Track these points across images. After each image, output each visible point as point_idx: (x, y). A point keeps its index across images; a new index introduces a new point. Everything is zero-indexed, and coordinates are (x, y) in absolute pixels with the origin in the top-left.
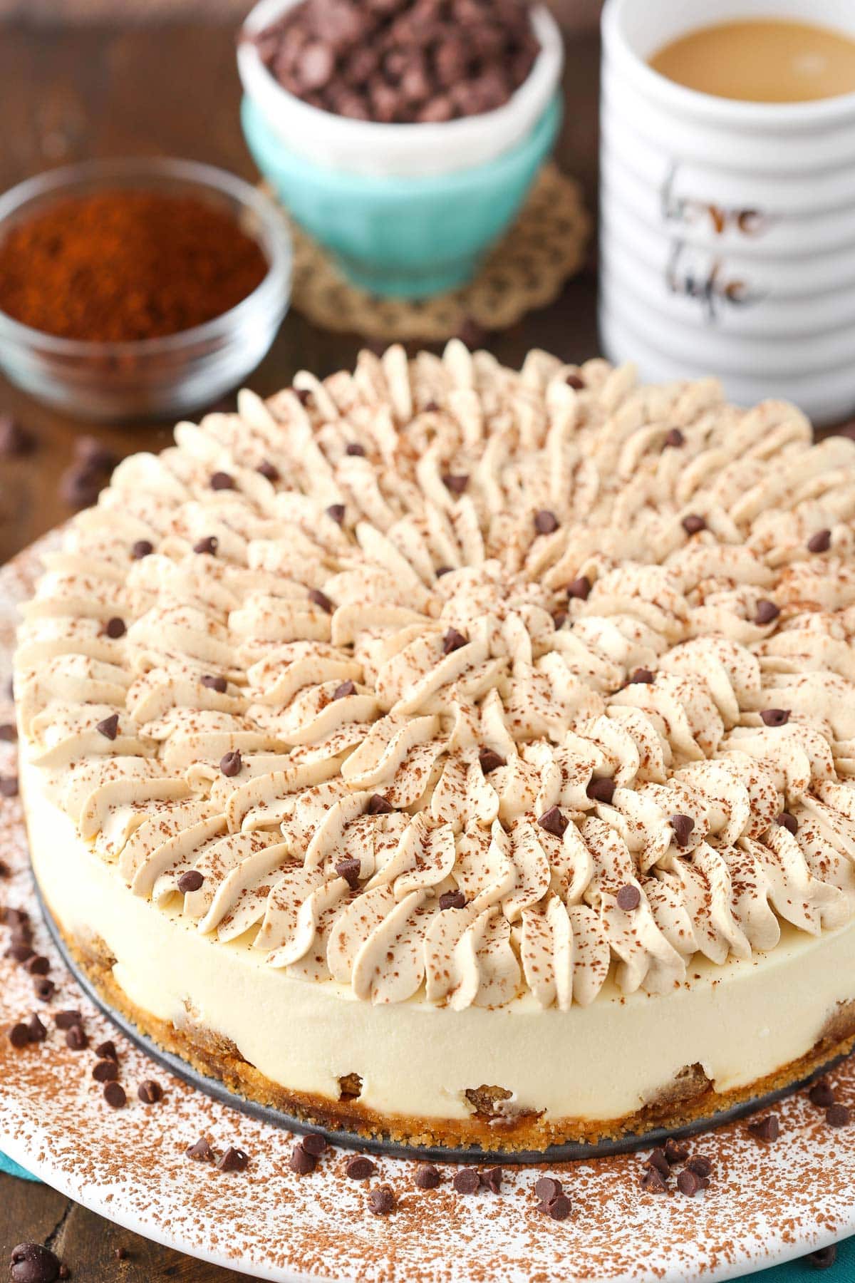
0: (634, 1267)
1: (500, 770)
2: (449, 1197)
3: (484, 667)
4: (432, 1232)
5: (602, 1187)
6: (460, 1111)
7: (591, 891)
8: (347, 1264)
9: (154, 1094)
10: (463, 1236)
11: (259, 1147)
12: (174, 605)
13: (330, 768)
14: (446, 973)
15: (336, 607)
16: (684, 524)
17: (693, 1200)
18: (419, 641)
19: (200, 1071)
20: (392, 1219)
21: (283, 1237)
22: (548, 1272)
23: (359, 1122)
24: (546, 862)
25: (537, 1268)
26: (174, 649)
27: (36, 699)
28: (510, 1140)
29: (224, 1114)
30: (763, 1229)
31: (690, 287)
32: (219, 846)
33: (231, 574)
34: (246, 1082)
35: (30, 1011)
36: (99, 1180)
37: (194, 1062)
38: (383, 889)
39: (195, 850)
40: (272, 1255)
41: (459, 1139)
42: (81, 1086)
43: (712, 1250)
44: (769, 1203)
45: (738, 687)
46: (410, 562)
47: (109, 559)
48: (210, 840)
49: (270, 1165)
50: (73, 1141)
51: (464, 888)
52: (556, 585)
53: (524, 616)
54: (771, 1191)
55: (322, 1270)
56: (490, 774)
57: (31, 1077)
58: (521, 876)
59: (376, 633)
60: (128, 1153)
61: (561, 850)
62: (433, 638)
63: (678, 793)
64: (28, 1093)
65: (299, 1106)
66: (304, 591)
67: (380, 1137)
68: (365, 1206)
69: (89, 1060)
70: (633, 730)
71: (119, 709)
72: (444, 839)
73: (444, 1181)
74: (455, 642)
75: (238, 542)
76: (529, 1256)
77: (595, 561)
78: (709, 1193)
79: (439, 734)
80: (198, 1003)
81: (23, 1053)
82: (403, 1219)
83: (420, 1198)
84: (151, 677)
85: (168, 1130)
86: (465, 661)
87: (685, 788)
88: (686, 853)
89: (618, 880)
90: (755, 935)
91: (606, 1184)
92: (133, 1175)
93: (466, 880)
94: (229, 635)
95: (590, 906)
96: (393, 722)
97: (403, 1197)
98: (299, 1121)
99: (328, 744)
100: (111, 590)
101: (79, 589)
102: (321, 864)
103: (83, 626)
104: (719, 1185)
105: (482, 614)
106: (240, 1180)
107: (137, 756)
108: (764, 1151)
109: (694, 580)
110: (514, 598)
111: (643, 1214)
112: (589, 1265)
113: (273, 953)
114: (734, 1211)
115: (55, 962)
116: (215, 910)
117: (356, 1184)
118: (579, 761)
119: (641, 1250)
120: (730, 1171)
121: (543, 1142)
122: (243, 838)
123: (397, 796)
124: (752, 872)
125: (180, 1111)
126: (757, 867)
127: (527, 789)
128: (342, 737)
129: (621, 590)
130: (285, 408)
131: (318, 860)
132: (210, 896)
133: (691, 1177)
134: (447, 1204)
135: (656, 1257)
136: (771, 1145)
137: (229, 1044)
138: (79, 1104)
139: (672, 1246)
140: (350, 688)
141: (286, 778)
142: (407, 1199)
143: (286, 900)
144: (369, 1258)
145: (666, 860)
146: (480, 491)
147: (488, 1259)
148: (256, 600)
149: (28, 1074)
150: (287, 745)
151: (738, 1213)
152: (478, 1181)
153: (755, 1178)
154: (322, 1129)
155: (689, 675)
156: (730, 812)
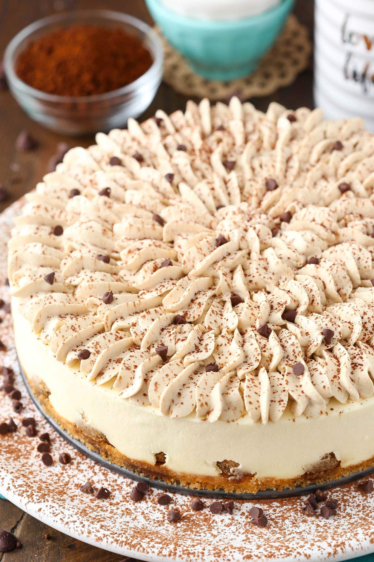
0: (295, 553)
1: (241, 305)
2: (207, 515)
3: (236, 254)
4: (197, 532)
5: (283, 513)
6: (214, 472)
7: (281, 365)
8: (153, 547)
9: (67, 460)
10: (212, 535)
11: (116, 487)
12: (86, 220)
13: (157, 302)
14: (206, 403)
15: (166, 223)
16: (339, 187)
17: (328, 521)
18: (205, 240)
19: (90, 449)
20: (179, 525)
21: (123, 532)
22: (252, 554)
23: (165, 476)
24: (259, 350)
25: (247, 552)
26: (85, 242)
27: (16, 264)
28: (239, 488)
29: (100, 471)
30: (361, 536)
31: (355, 75)
32: (99, 338)
33: (116, 206)
34: (111, 455)
35: (10, 417)
36: (36, 501)
37: (87, 444)
38: (178, 361)
39: (88, 340)
40: (117, 541)
41: (214, 486)
42: (31, 454)
43: (335, 546)
44: (365, 524)
45: (360, 267)
46: (204, 202)
47: (58, 198)
48: (96, 335)
49: (121, 497)
50: (24, 481)
51: (218, 361)
52: (275, 216)
53: (257, 230)
54: (367, 518)
55: (141, 549)
56: (236, 306)
57: (7, 449)
58: (246, 357)
59: (185, 236)
60: (51, 488)
61: (267, 345)
62: (210, 239)
63: (327, 318)
64: (5, 457)
65: (136, 467)
66: (151, 215)
67: (175, 484)
68: (166, 518)
69: (36, 441)
70: (307, 287)
71: (56, 270)
72: (209, 338)
73: (205, 507)
74: (222, 241)
75: (121, 190)
76: (244, 546)
77: (295, 204)
78: (336, 517)
79: (212, 286)
80: (87, 415)
81: (5, 437)
82: (184, 525)
83: (193, 515)
84: (72, 255)
85: (72, 478)
86: (226, 250)
87: (331, 316)
88: (329, 348)
89: (295, 360)
90: (361, 389)
91: (285, 511)
92: (52, 499)
93: (220, 358)
94: (113, 235)
95: (280, 373)
96: (189, 280)
97: (185, 514)
98: (136, 474)
99: (157, 289)
100: (58, 212)
101: (42, 212)
102: (149, 348)
103: (42, 229)
104: (342, 514)
105: (236, 228)
106: (105, 503)
107: (64, 293)
108: (365, 497)
109: (343, 214)
110: (253, 221)
111: (303, 526)
112: (273, 551)
113: (122, 391)
114: (347, 527)
115: (24, 393)
116: (95, 369)
117: (162, 507)
118: (279, 301)
119: (299, 545)
120: (347, 507)
121: (255, 489)
122: (111, 334)
123: (189, 316)
124: (361, 358)
125: (79, 468)
126: (364, 356)
127: (252, 314)
128: (164, 286)
129: (306, 218)
130: (150, 127)
131: (148, 346)
132: (93, 362)
133: (327, 509)
134: (206, 519)
135: (307, 549)
136: (369, 495)
137: (102, 436)
138: (30, 464)
139: (315, 543)
140: (168, 262)
141: (135, 305)
142: (187, 515)
143: (130, 365)
144: (164, 544)
145: (319, 351)
146: (241, 169)
147: (223, 547)
148: (127, 218)
149: (6, 448)
150: (137, 290)
151: (349, 528)
152: (222, 508)
153: (359, 511)
154: (148, 479)
155: (336, 261)
156: (352, 328)
